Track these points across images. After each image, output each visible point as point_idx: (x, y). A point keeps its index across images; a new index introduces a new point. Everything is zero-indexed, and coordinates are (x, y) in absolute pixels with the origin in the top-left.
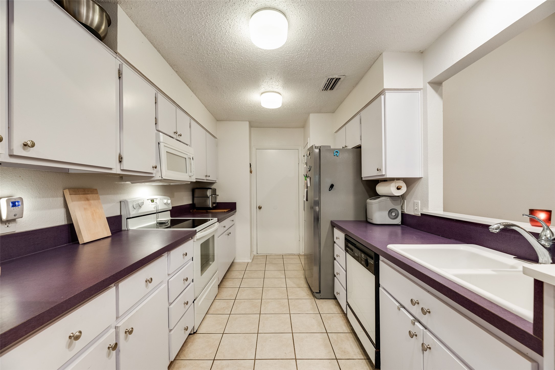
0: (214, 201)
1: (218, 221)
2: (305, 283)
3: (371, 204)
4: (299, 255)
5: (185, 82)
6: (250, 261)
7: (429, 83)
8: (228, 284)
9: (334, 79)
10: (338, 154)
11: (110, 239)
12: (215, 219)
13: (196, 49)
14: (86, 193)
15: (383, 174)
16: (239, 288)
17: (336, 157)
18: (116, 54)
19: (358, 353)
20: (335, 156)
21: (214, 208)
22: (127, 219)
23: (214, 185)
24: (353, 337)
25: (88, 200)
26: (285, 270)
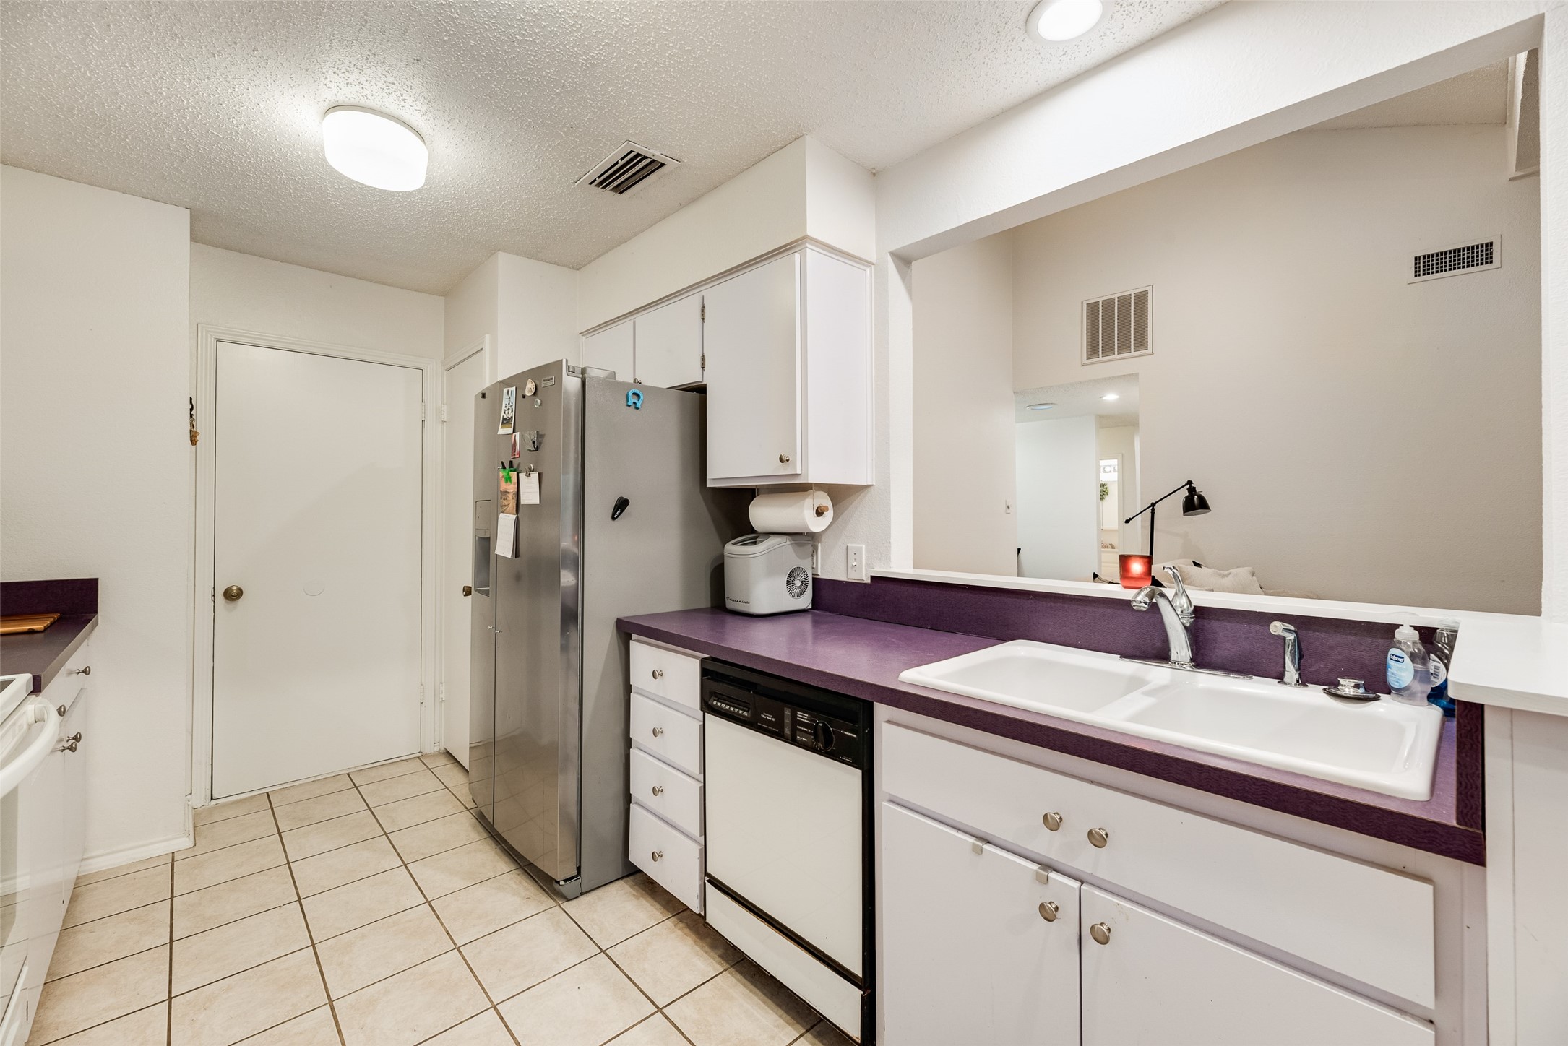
1: (35, 690)
2: (497, 858)
3: (747, 557)
4: (421, 758)
6: (185, 843)
7: (892, 254)
9: (647, 158)
10: (641, 401)
12: (22, 683)
15: (798, 473)
16: (171, 999)
17: (632, 410)
19: (775, 1027)
20: (629, 406)
24: (740, 982)
26: (387, 835)
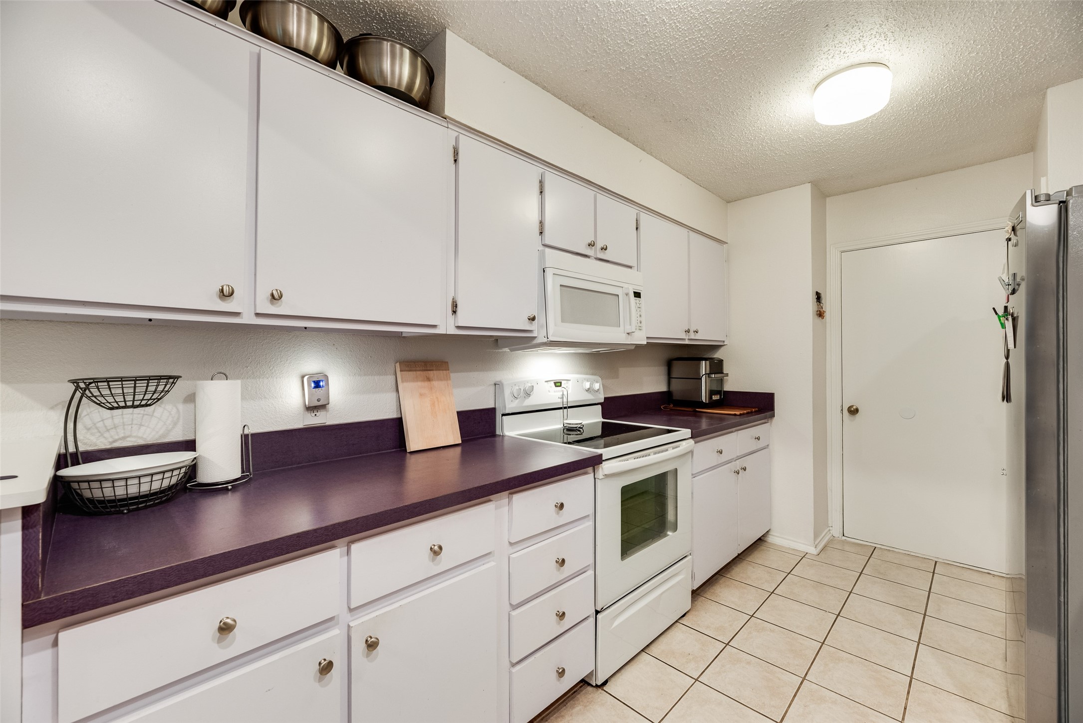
0: (715, 388)
1: (693, 437)
5: (619, 134)
6: (813, 551)
8: (725, 592)
11: (459, 449)
12: (686, 432)
13: (599, 45)
14: (428, 369)
16: (752, 616)
18: (446, 119)
21: (712, 405)
22: (503, 415)
23: (720, 351)
25: (429, 379)
26: (925, 615)
